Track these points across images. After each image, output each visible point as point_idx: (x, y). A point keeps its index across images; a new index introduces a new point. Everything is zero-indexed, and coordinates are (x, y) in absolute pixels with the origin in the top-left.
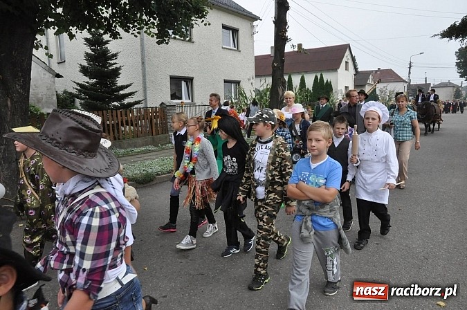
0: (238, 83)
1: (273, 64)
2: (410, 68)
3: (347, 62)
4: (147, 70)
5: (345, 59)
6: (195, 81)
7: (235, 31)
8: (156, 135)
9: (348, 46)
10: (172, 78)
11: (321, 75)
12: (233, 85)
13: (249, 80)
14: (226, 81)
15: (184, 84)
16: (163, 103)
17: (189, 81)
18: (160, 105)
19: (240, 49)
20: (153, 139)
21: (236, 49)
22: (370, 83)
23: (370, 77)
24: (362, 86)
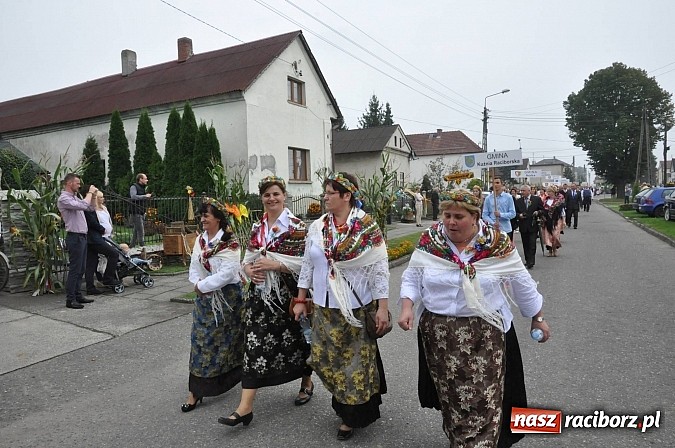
2: (485, 120)
5: (281, 69)
11: (189, 110)
22: (398, 147)
23: (397, 133)
24: (375, 154)
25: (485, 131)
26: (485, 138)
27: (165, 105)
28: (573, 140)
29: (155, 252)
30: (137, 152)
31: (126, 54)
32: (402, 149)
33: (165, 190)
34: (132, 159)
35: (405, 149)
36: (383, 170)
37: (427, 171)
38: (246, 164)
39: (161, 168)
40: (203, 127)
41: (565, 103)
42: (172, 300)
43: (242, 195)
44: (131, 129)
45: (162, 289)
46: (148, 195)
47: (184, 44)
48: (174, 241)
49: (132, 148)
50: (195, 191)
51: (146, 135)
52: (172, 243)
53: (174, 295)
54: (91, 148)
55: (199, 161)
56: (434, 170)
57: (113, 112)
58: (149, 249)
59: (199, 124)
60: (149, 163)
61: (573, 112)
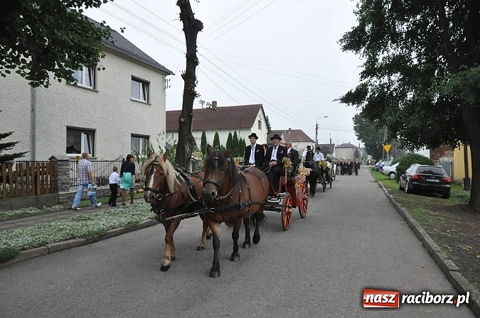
0: (147, 137)
1: (180, 119)
2: (317, 129)
3: (260, 122)
4: (37, 117)
5: (258, 119)
6: (97, 134)
7: (146, 84)
8: (42, 194)
9: (260, 106)
10: (70, 129)
11: (235, 133)
12: (141, 139)
13: (159, 135)
14: (133, 135)
15: (84, 136)
16: (53, 157)
17: (91, 133)
18: (50, 159)
19: (150, 102)
20: (37, 199)
21: (146, 102)
25: (317, 134)
26: (317, 137)
28: (357, 137)
40: (241, 139)
41: (353, 118)
47: (215, 103)
61: (357, 123)
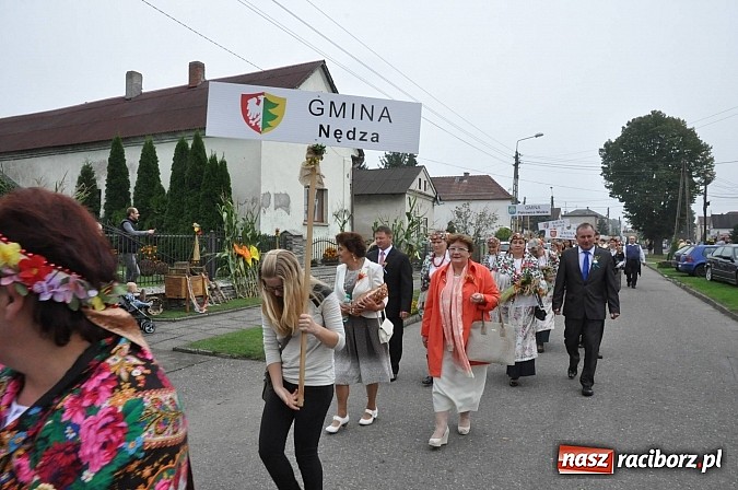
9: (322, 66)
11: (198, 141)
22: (422, 190)
23: (421, 175)
24: (397, 196)
26: (516, 185)
27: (172, 133)
28: (609, 191)
29: (155, 295)
30: (138, 183)
31: (130, 75)
32: (427, 192)
33: (168, 226)
34: (132, 190)
35: (430, 192)
36: (408, 215)
37: (453, 217)
38: (259, 202)
39: (164, 202)
40: (214, 159)
41: (601, 150)
42: (175, 350)
43: (254, 236)
44: (133, 157)
45: (163, 337)
46: (151, 231)
47: (196, 69)
48: (178, 283)
49: (133, 178)
50: (202, 228)
51: (149, 165)
52: (174, 285)
53: (176, 344)
54: (87, 177)
55: (206, 196)
56: (459, 217)
57: (114, 137)
58: (150, 290)
59: (208, 156)
60: (151, 196)
61: (609, 160)
